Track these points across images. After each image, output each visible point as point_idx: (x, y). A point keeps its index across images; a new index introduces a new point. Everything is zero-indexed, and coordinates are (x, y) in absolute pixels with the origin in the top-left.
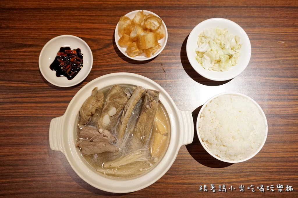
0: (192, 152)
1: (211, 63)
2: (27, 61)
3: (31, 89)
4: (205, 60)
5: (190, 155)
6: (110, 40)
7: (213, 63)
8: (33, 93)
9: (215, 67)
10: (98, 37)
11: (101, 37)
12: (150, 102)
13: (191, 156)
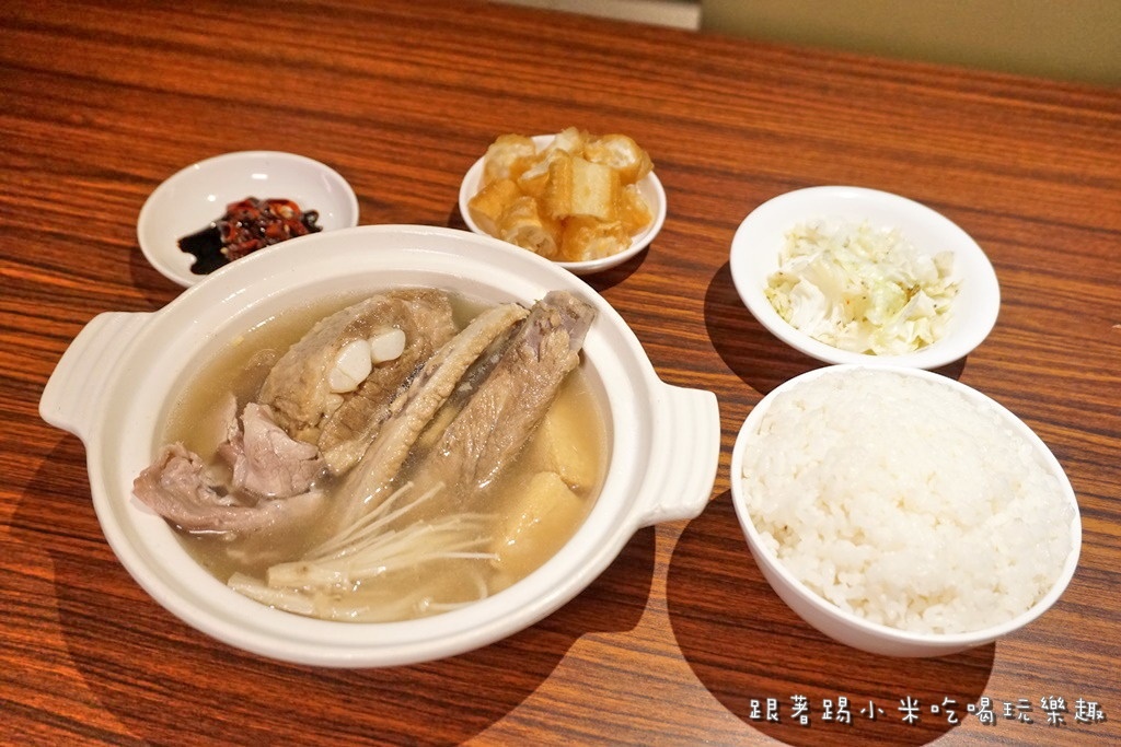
0: (700, 655)
1: (828, 316)
2: (101, 216)
3: (69, 296)
4: (804, 298)
5: (685, 666)
6: (442, 213)
7: (835, 317)
8: (70, 307)
9: (842, 334)
10: (399, 198)
11: (411, 200)
12: (542, 332)
13: (688, 667)
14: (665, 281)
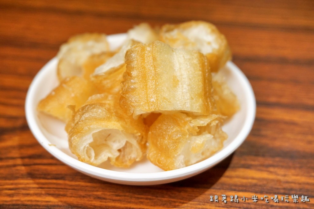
14: (264, 175)
